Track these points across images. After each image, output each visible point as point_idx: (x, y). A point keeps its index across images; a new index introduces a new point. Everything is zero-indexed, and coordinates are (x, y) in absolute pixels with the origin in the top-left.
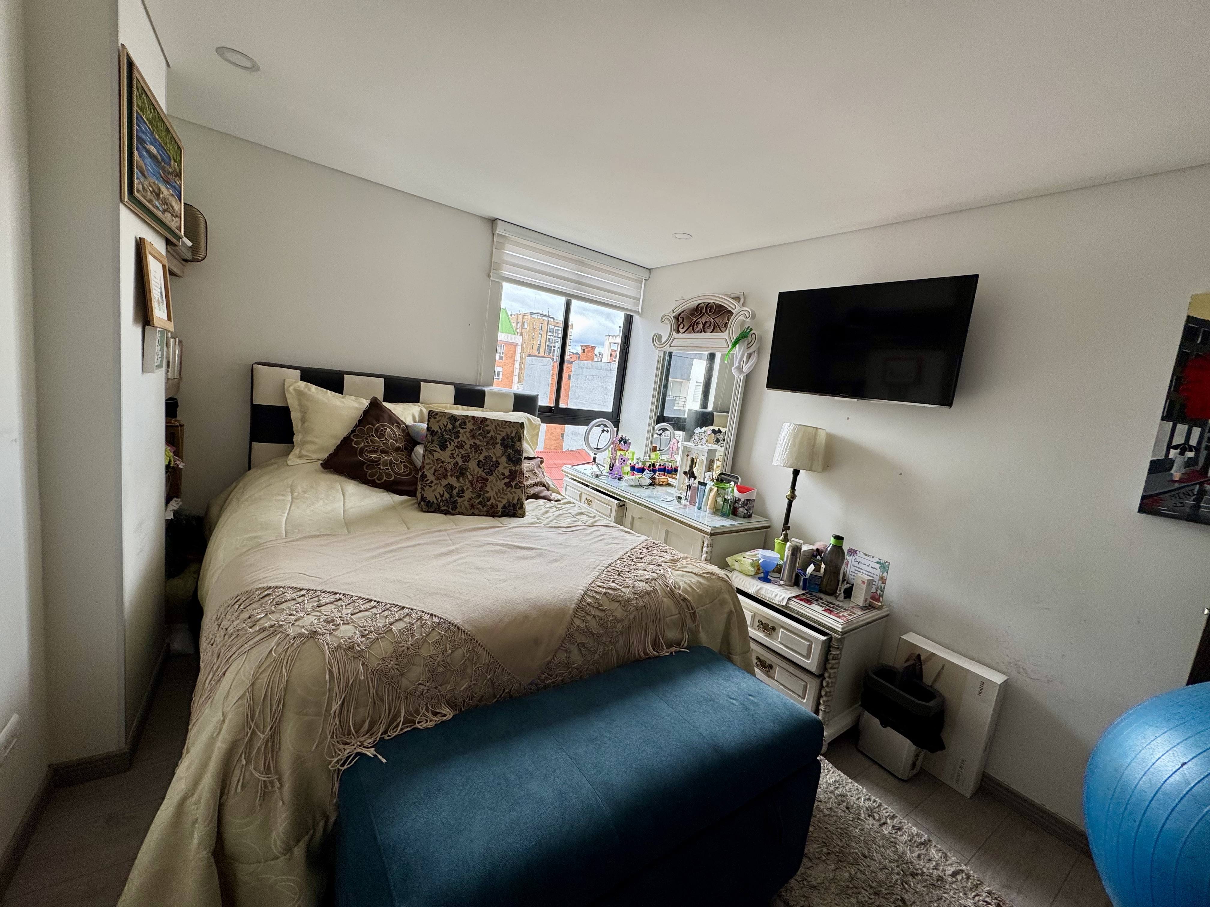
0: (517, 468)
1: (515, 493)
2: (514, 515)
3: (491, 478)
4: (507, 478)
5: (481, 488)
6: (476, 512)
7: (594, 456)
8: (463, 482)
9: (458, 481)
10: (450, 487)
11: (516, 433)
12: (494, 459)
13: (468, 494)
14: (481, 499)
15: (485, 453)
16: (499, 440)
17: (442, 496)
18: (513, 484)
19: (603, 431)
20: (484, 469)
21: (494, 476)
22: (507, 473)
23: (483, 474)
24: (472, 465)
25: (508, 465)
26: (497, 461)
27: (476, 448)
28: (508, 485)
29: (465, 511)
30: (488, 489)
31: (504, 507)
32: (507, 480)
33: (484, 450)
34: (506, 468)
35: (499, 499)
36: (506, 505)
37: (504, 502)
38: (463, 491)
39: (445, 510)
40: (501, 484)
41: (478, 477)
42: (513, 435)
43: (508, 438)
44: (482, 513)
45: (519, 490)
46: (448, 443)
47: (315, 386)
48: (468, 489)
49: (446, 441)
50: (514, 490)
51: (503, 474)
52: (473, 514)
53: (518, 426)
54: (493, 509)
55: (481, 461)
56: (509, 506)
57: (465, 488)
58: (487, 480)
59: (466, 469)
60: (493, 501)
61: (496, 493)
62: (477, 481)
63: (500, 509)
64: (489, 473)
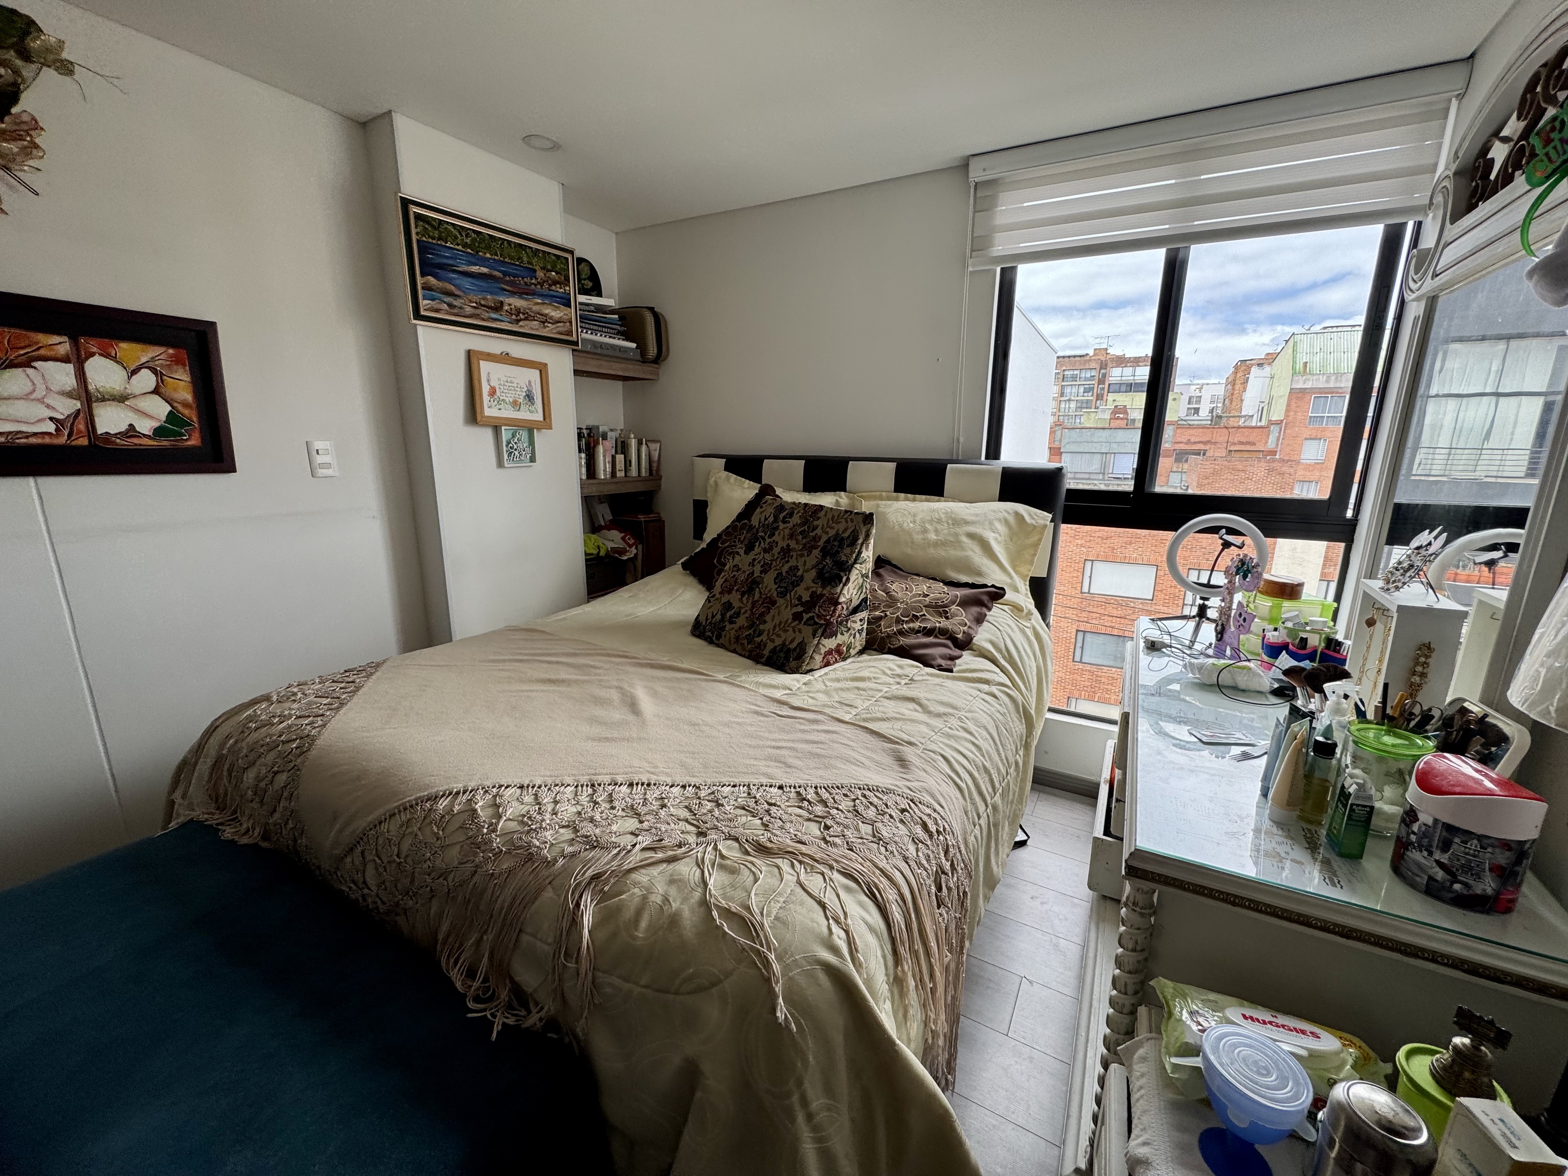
0: (825, 592)
1: (800, 631)
2: (783, 668)
3: (781, 601)
4: (802, 604)
5: (762, 615)
6: (739, 649)
7: (1201, 602)
8: (745, 602)
9: (741, 600)
10: (728, 606)
11: (853, 531)
12: (800, 573)
13: (741, 621)
14: (751, 631)
15: (793, 562)
16: (821, 543)
17: (713, 617)
18: (806, 616)
19: (1227, 545)
20: (779, 587)
21: (786, 600)
22: (806, 597)
23: (775, 594)
24: (769, 579)
25: (813, 585)
26: (802, 576)
27: (786, 552)
28: (797, 617)
29: (727, 645)
30: (768, 618)
31: (773, 651)
32: (800, 609)
33: (794, 557)
34: (807, 589)
35: (774, 637)
36: (778, 648)
37: (778, 642)
38: (738, 614)
39: (709, 637)
40: (787, 614)
41: (767, 597)
42: (846, 535)
43: (835, 540)
44: (743, 653)
45: (810, 629)
46: (757, 544)
47: (735, 476)
48: (746, 612)
49: (757, 539)
50: (801, 626)
51: (800, 598)
52: (734, 651)
53: (860, 518)
54: (758, 651)
55: (781, 574)
56: (781, 651)
57: (743, 611)
58: (773, 603)
59: (758, 583)
60: (764, 637)
61: (775, 627)
62: (763, 603)
63: (766, 653)
64: (782, 593)
